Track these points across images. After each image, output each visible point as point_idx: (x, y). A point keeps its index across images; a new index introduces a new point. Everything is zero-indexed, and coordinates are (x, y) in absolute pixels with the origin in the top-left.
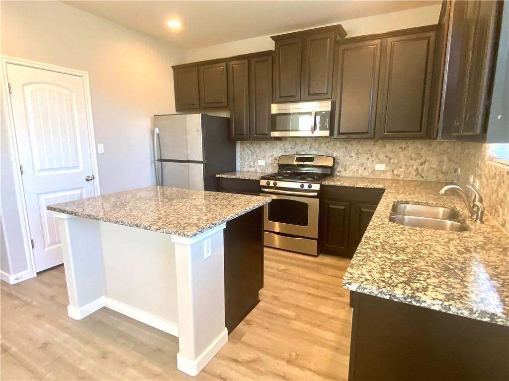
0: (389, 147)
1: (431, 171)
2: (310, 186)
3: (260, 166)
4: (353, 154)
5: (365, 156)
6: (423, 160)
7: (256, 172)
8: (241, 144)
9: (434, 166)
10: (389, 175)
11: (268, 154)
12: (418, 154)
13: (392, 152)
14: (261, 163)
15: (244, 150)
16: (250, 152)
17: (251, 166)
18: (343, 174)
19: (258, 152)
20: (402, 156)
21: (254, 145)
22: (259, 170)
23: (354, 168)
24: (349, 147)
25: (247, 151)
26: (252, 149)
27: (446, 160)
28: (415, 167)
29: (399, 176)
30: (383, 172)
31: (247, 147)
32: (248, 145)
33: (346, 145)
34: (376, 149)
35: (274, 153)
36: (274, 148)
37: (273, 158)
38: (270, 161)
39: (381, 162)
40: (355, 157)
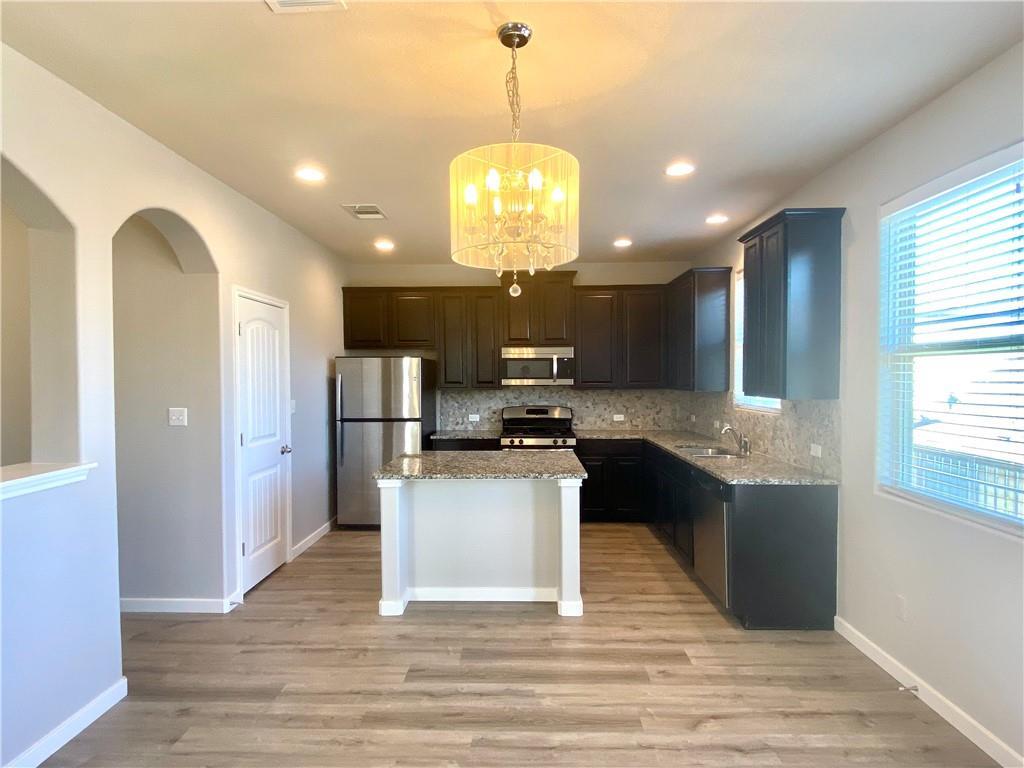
0: (626, 396)
1: (667, 420)
2: (564, 442)
3: (471, 422)
4: (589, 404)
5: (602, 407)
6: (658, 409)
7: (466, 431)
8: (443, 394)
9: (669, 414)
10: (627, 426)
11: (484, 406)
12: (653, 403)
13: (628, 400)
14: (475, 418)
15: (447, 401)
16: (456, 405)
17: (457, 423)
18: (580, 427)
19: (469, 404)
20: (639, 406)
21: (463, 395)
22: (470, 428)
23: (591, 419)
24: (584, 396)
25: (451, 402)
26: (459, 400)
27: (678, 408)
28: (652, 417)
29: (637, 426)
30: (621, 423)
31: (452, 397)
32: (453, 395)
33: (580, 393)
34: (612, 398)
35: (492, 404)
36: (491, 399)
37: (491, 412)
38: (486, 415)
39: (619, 413)
40: (591, 407)
